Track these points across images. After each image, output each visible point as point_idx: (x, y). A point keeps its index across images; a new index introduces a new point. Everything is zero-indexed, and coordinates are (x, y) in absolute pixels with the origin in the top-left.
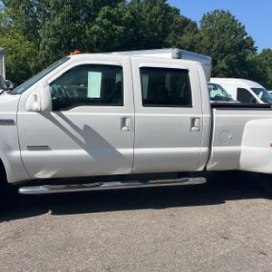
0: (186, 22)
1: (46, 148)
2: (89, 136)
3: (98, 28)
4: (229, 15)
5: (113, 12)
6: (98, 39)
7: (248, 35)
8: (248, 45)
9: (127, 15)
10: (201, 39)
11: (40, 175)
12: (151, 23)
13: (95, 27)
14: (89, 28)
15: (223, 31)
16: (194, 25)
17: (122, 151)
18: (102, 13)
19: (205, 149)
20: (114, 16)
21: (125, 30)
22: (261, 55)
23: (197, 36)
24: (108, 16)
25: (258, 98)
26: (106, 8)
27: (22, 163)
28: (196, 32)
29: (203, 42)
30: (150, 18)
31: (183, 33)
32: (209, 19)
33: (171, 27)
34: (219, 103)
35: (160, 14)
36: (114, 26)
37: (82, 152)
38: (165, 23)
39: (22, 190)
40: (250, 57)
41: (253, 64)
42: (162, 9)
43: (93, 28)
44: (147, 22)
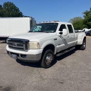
4: (13, 4)
32: (6, 4)
37: (64, 44)
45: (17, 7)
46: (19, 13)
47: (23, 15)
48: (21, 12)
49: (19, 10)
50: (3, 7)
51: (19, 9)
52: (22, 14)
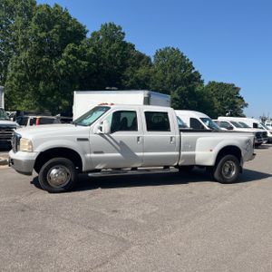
0: (141, 57)
1: (102, 152)
2: (122, 146)
3: (65, 62)
4: (179, 52)
5: (78, 49)
7: (196, 70)
8: (196, 78)
9: (90, 51)
10: (156, 72)
11: (98, 167)
12: (110, 57)
13: (62, 62)
14: (56, 62)
15: (174, 66)
16: (149, 59)
17: (138, 154)
18: (67, 49)
19: (178, 153)
20: (79, 52)
21: (89, 65)
22: (208, 87)
23: (152, 70)
24: (73, 52)
25: (206, 125)
26: (71, 45)
28: (151, 65)
29: (157, 75)
30: (110, 53)
31: (139, 67)
32: (161, 54)
33: (129, 61)
34: (183, 129)
35: (118, 50)
36: (79, 61)
37: (119, 154)
38: (123, 58)
39: (90, 175)
40: (198, 89)
41: (202, 94)
42: (120, 45)
43: (60, 63)
44: (106, 57)
45: (188, 60)
47: (201, 79)
48: (196, 72)
49: (193, 65)
52: (200, 77)
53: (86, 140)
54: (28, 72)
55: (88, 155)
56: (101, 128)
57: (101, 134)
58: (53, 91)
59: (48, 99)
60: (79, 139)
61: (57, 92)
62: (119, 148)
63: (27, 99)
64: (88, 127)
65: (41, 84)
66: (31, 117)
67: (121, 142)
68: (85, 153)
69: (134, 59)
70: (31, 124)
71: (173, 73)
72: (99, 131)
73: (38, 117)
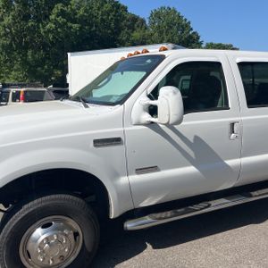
0: (135, 19)
1: (155, 169)
3: (53, 26)
4: (175, 12)
5: (67, 9)
6: (54, 37)
8: (194, 39)
9: (81, 12)
10: (152, 35)
12: (103, 20)
13: (51, 26)
14: (44, 27)
15: (171, 27)
16: (143, 21)
18: (55, 11)
20: (69, 14)
21: (81, 28)
23: (147, 33)
24: (62, 14)
26: (59, 6)
27: (130, 191)
28: (146, 28)
29: (153, 38)
30: (102, 15)
31: (134, 30)
32: (156, 15)
33: (123, 24)
35: (111, 11)
36: (69, 24)
38: (117, 20)
42: (113, 6)
43: (48, 26)
44: (99, 20)
45: (186, 20)
46: (190, 37)
47: (200, 40)
48: (194, 33)
49: (191, 26)
50: (147, 23)
51: (189, 23)
52: (198, 38)
53: (117, 141)
54: (13, 39)
55: (124, 180)
56: (153, 111)
57: (151, 124)
58: (43, 60)
59: (39, 69)
60: (98, 143)
61: (47, 62)
62: (192, 153)
63: (16, 70)
64: (119, 108)
65: (30, 52)
66: (13, 90)
67: (196, 138)
68: (116, 175)
69: (128, 21)
70: (14, 100)
71: (169, 35)
72: (147, 117)
73: (22, 90)
